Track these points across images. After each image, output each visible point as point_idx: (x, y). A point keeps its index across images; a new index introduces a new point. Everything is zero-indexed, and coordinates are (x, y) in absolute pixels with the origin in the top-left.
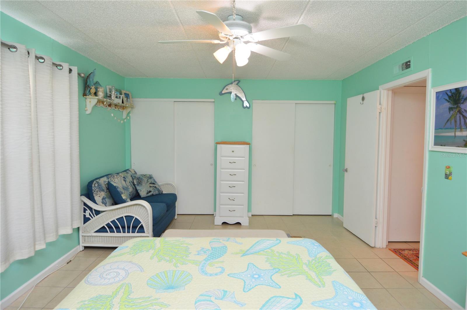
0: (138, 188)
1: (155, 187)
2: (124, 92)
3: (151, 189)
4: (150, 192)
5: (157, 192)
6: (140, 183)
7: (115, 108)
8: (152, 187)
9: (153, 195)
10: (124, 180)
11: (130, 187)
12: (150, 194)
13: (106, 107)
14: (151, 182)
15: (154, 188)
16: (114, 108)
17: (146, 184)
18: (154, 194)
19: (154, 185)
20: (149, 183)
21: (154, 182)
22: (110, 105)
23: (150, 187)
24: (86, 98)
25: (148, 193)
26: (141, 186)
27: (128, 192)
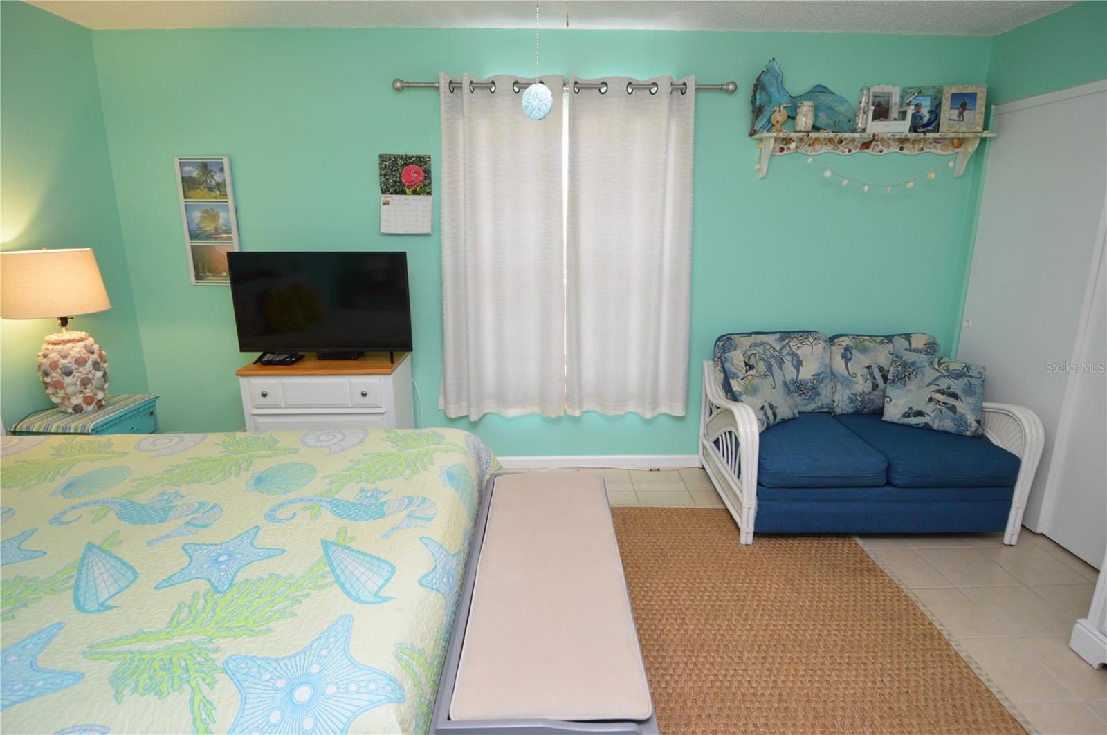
0: (891, 391)
1: (953, 409)
2: (955, 90)
3: (929, 409)
4: (920, 414)
5: (948, 425)
6: (902, 379)
7: (902, 149)
8: (938, 402)
9: (927, 428)
10: (844, 356)
11: (860, 379)
12: (913, 421)
13: (850, 151)
14: (949, 388)
15: (944, 409)
16: (898, 150)
17: (920, 388)
18: (935, 427)
19: (951, 401)
20: (937, 388)
21: (959, 393)
22: (866, 145)
23: (931, 399)
24: (761, 140)
25: (907, 415)
26: (899, 388)
27: (848, 391)
